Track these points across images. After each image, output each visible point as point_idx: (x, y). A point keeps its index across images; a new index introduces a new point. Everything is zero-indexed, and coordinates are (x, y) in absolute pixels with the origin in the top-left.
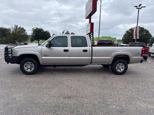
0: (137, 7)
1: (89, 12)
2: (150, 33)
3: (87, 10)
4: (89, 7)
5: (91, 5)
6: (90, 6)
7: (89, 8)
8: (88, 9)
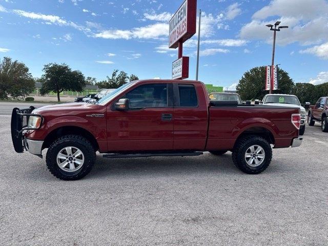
0: (272, 26)
1: (180, 34)
2: (290, 78)
3: (174, 30)
4: (180, 24)
5: (183, 19)
6: (181, 22)
7: (178, 26)
8: (176, 28)
